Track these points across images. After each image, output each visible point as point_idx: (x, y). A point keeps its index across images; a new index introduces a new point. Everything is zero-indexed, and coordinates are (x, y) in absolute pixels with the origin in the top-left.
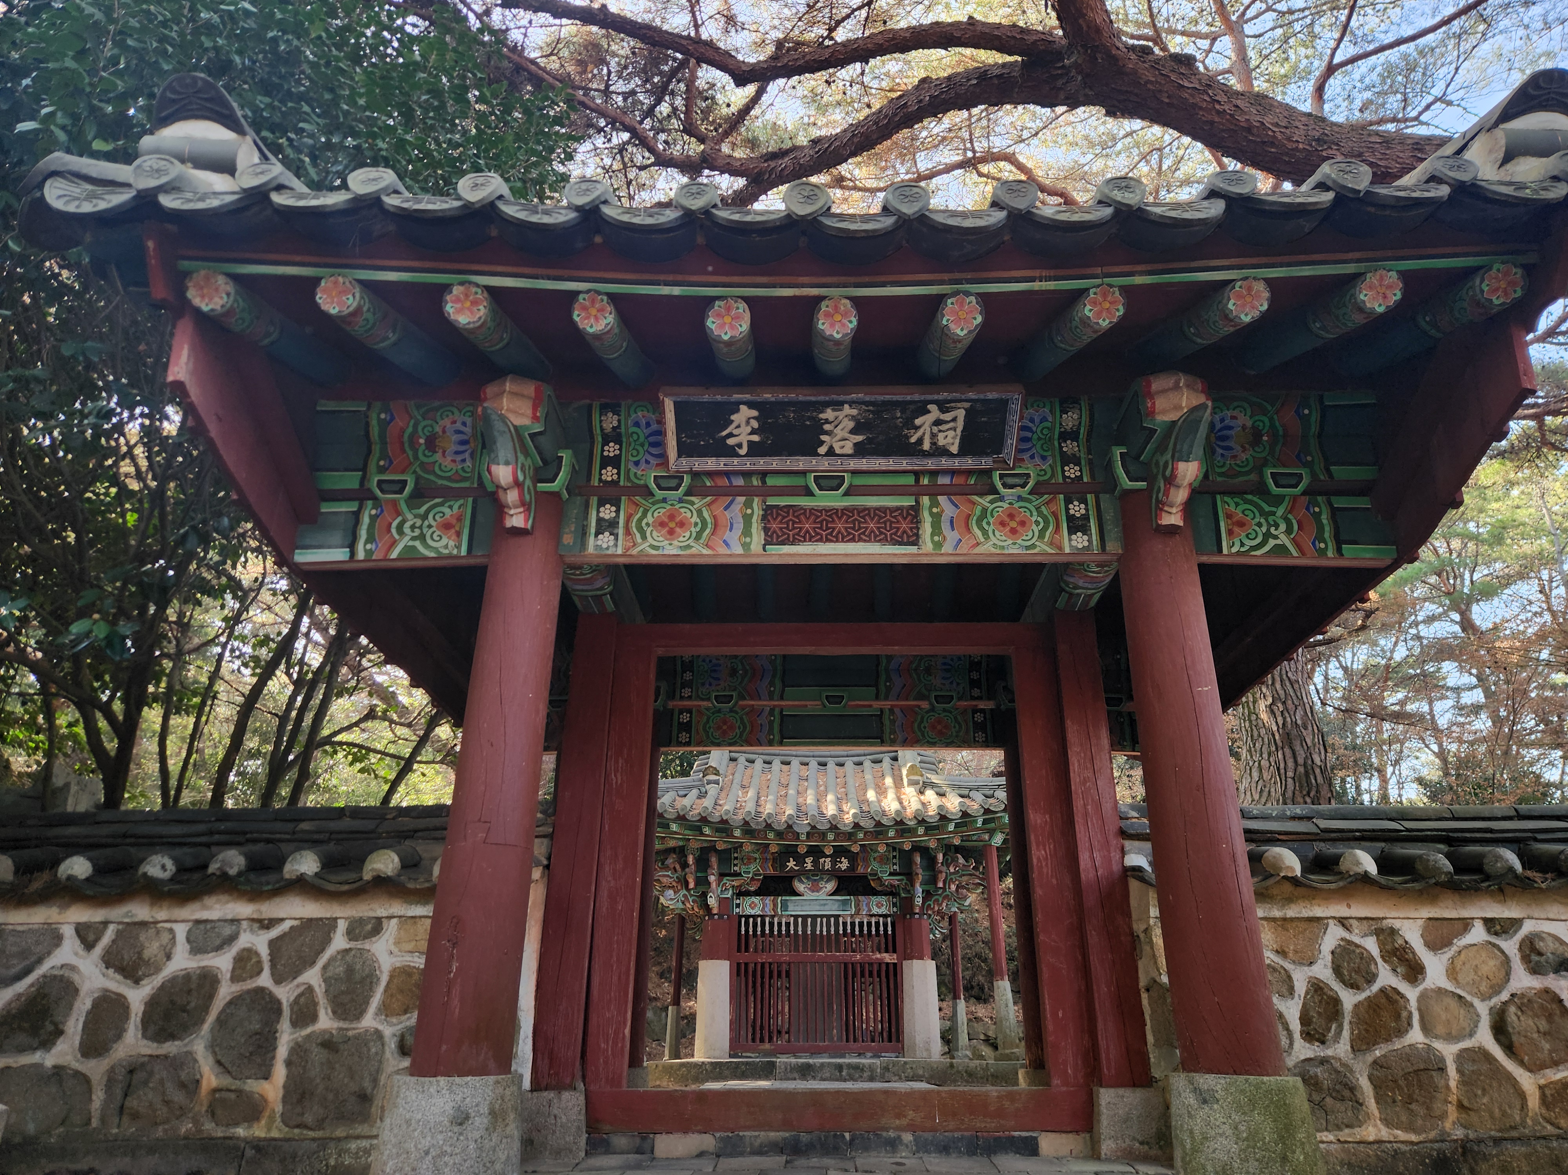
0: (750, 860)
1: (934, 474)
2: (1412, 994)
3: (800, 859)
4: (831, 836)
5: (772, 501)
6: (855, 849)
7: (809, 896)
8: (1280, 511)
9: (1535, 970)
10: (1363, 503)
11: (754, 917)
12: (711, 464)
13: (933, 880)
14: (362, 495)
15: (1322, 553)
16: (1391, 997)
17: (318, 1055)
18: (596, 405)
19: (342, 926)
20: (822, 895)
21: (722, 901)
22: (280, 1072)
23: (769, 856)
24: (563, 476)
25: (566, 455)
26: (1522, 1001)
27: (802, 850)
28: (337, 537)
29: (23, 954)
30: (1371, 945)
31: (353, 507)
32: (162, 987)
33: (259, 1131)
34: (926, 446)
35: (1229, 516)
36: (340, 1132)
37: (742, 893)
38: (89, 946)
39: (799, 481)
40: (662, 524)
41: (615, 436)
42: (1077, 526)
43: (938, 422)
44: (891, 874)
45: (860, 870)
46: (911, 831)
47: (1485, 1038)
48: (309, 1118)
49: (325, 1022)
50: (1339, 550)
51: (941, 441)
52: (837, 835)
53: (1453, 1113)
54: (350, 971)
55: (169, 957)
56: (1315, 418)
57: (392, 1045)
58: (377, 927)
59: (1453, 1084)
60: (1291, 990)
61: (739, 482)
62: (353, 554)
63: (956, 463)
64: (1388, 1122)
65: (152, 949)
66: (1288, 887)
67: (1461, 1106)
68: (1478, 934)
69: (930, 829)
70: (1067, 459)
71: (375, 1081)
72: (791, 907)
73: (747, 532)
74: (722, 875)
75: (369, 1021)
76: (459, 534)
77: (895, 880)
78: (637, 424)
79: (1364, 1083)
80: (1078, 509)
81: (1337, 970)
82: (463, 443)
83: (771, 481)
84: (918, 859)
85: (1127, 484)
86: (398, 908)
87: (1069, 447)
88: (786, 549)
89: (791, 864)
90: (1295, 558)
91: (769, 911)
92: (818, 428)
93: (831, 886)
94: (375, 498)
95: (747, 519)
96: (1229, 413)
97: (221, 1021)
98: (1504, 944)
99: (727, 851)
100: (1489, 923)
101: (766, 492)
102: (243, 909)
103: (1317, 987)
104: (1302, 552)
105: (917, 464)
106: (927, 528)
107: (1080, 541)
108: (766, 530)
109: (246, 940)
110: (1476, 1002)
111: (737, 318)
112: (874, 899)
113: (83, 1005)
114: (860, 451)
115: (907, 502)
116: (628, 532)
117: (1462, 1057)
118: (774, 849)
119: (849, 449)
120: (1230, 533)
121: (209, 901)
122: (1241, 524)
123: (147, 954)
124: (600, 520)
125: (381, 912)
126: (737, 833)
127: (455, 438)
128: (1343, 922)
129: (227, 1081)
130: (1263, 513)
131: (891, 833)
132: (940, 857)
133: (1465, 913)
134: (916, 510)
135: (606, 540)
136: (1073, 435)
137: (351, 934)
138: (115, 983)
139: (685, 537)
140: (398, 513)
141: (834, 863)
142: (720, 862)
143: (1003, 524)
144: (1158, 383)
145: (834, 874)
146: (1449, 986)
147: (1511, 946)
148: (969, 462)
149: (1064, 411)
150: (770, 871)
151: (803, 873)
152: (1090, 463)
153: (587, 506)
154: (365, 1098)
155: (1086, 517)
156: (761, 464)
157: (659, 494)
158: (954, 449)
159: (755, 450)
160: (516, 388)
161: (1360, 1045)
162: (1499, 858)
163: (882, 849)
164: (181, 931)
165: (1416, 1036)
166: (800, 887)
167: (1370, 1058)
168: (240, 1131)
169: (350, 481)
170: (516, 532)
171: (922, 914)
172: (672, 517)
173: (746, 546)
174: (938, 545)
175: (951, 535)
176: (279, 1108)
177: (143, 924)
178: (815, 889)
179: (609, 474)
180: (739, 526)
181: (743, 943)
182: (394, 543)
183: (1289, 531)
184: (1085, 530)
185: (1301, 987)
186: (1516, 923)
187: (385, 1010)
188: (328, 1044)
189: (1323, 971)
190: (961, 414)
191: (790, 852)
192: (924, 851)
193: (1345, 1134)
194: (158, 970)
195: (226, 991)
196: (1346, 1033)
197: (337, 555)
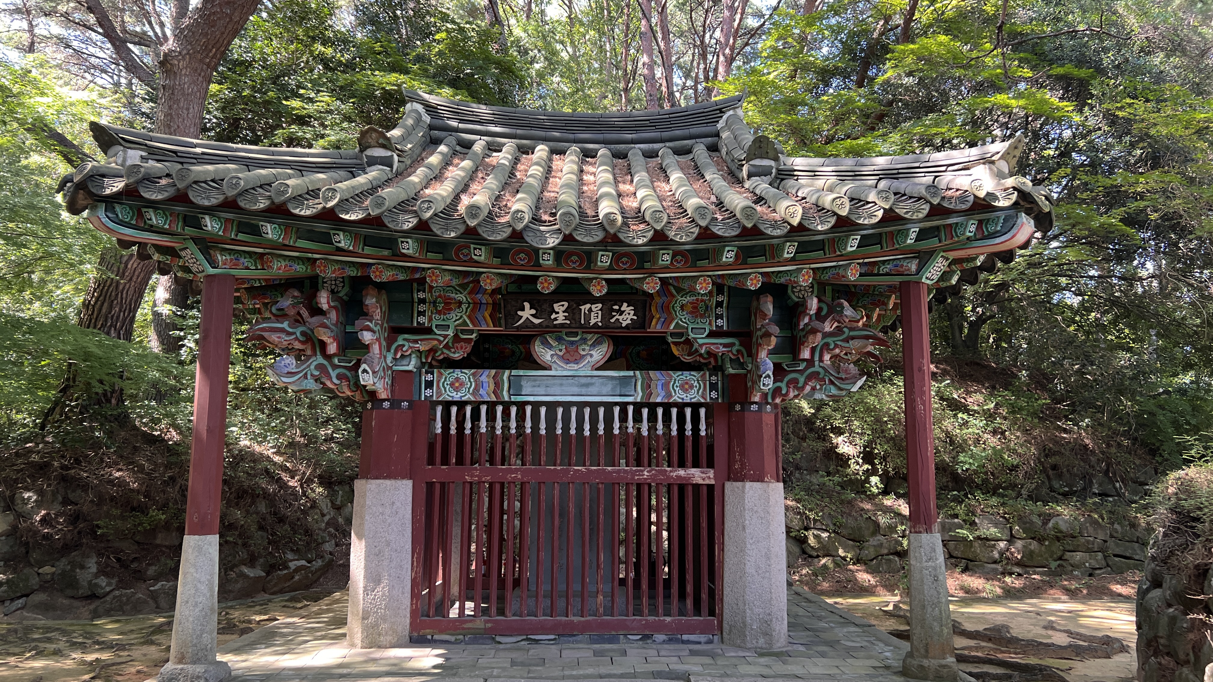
0: (449, 305)
4: (604, 259)
6: (651, 286)
7: (560, 369)
13: (795, 345)
23: (485, 299)
37: (435, 363)
44: (711, 335)
45: (656, 327)
46: (771, 251)
52: (617, 258)
69: (809, 247)
74: (395, 331)
77: (719, 345)
84: (769, 307)
89: (527, 313)
99: (398, 286)
112: (678, 376)
118: (489, 284)
126: (409, 247)
131: (728, 256)
132: (814, 304)
141: (607, 313)
142: (385, 305)
150: (488, 327)
163: (704, 287)
171: (764, 405)
178: (572, 357)
181: (439, 449)
191: (522, 290)
192: (784, 292)
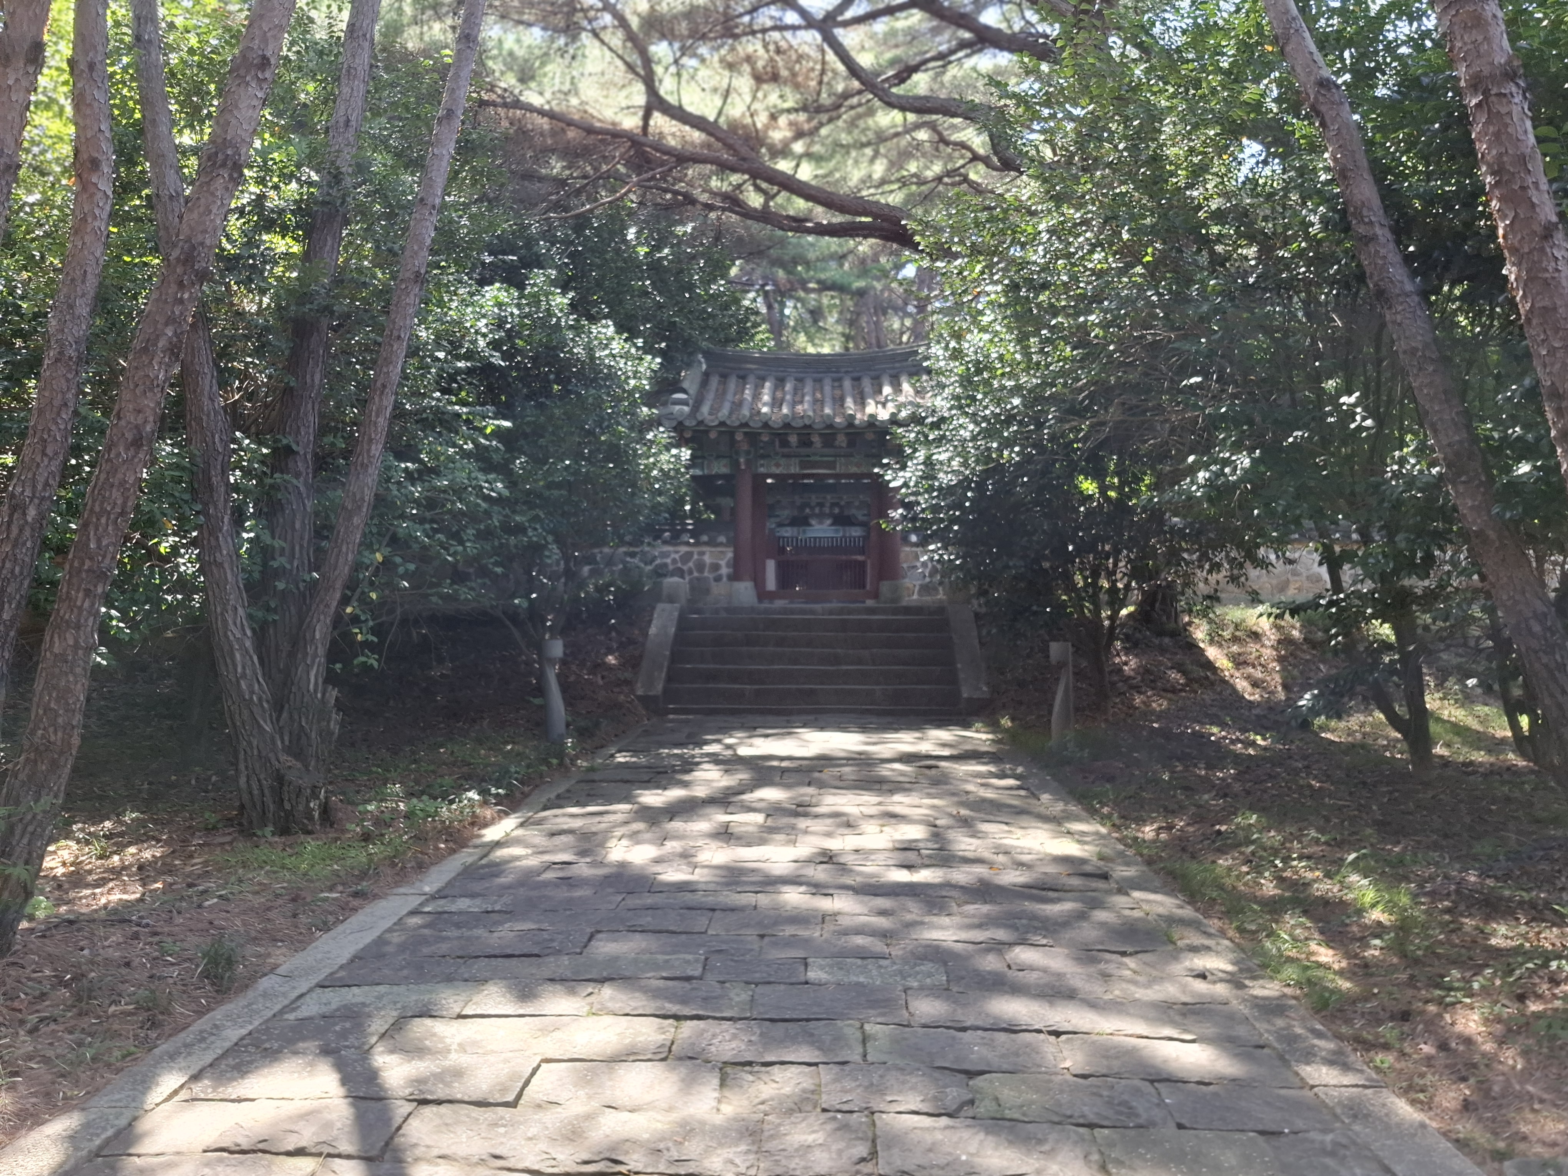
1: (840, 452)
3: (812, 508)
11: (788, 538)
12: (786, 450)
14: (703, 457)
17: (695, 581)
19: (696, 553)
20: (824, 526)
21: (771, 531)
24: (752, 455)
25: (752, 449)
27: (813, 504)
34: (838, 446)
36: (704, 597)
39: (807, 454)
40: (775, 465)
42: (873, 465)
43: (840, 441)
48: (696, 594)
51: (842, 445)
54: (700, 563)
55: (655, 559)
57: (712, 579)
58: (704, 553)
61: (793, 454)
62: (703, 473)
65: (650, 558)
70: (873, 447)
71: (710, 587)
72: (807, 532)
73: (795, 467)
76: (728, 468)
80: (874, 461)
82: (725, 443)
83: (801, 454)
86: (709, 548)
88: (805, 471)
91: (795, 534)
92: (812, 443)
93: (829, 522)
94: (706, 458)
101: (800, 457)
102: (671, 548)
105: (836, 450)
106: (838, 465)
108: (800, 466)
109: (673, 556)
114: (822, 447)
115: (834, 460)
119: (819, 447)
121: (662, 546)
124: (760, 464)
125: (705, 550)
139: (781, 469)
140: (713, 462)
145: (831, 515)
151: (814, 515)
152: (878, 448)
153: (757, 462)
154: (708, 590)
156: (798, 450)
157: (774, 460)
158: (845, 447)
159: (797, 447)
164: (657, 553)
166: (813, 522)
170: (743, 468)
173: (795, 470)
174: (840, 470)
177: (647, 552)
179: (762, 451)
180: (793, 465)
182: (713, 470)
187: (709, 572)
197: (699, 473)
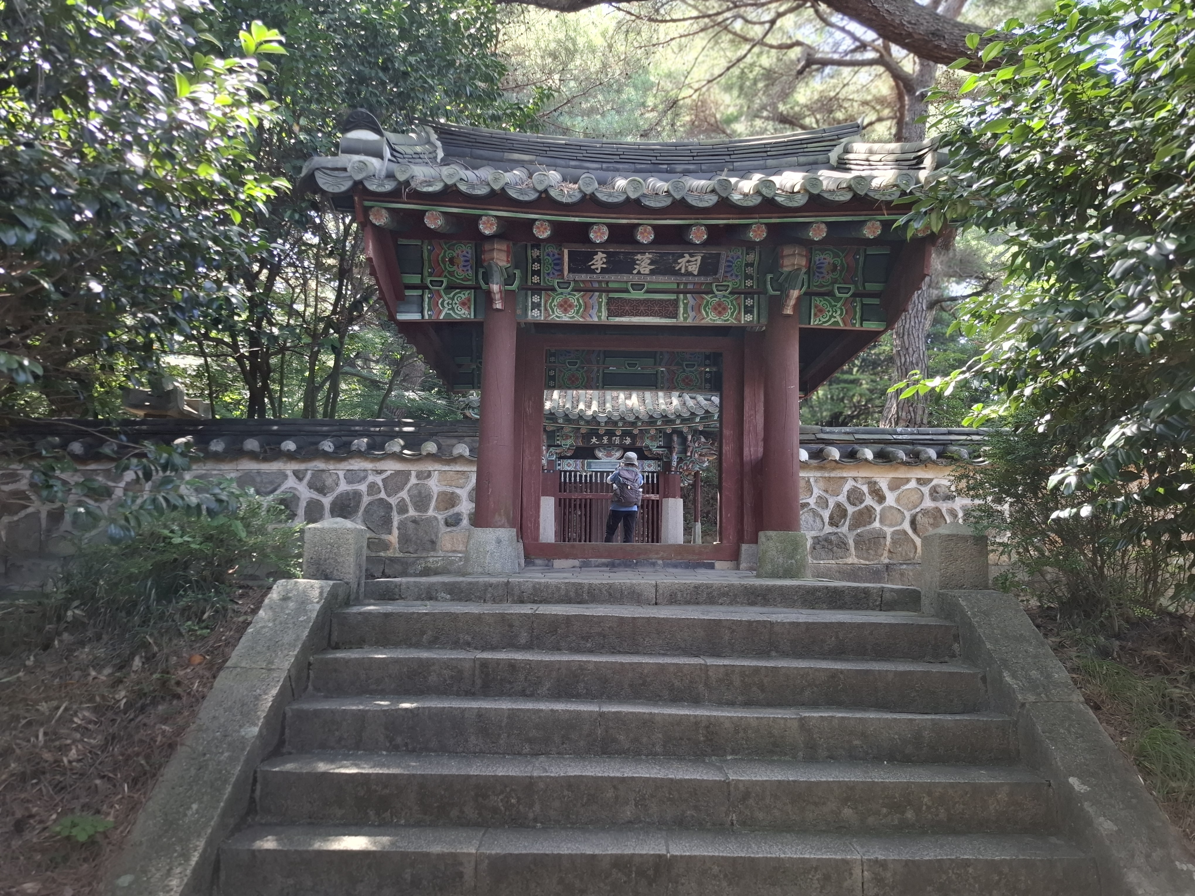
0: (567, 437)
1: (686, 284)
2: (878, 508)
3: (600, 437)
4: (620, 424)
5: (611, 295)
6: (636, 432)
8: (839, 305)
9: (934, 499)
10: (876, 301)
11: (570, 472)
12: (583, 277)
13: (685, 451)
14: (423, 287)
15: (854, 324)
16: (869, 510)
17: (411, 525)
18: (529, 245)
19: (413, 474)
20: (613, 459)
21: (550, 462)
22: (396, 532)
23: (580, 435)
24: (516, 283)
25: (518, 272)
26: (925, 512)
27: (601, 432)
28: (415, 308)
29: (271, 483)
30: (865, 489)
31: (418, 292)
32: (337, 497)
33: (390, 553)
34: (683, 271)
35: (816, 307)
36: (424, 555)
37: (561, 457)
38: (300, 479)
39: (623, 286)
40: (561, 306)
41: (538, 260)
42: (748, 310)
43: (688, 261)
44: (658, 447)
45: (638, 444)
46: (672, 422)
47: (906, 526)
48: (411, 550)
49: (412, 512)
50: (861, 325)
51: (690, 269)
52: (625, 423)
53: (886, 554)
54: (420, 493)
55: (337, 485)
56: (862, 260)
57: (442, 522)
58: (429, 475)
59: (888, 543)
60: (827, 506)
61: (596, 285)
62: (423, 316)
63: (696, 280)
64: (857, 557)
65: (329, 482)
66: (834, 464)
67: (890, 551)
68: (913, 484)
69: (684, 420)
70: (748, 277)
71: (437, 536)
72: (593, 466)
73: (600, 311)
74: (549, 446)
75: (431, 513)
76: (469, 308)
77: (660, 451)
78: (548, 255)
79: (851, 542)
80: (749, 302)
81: (848, 498)
82: (466, 261)
83: (611, 285)
84: (675, 438)
85: (771, 292)
86: (438, 467)
87: (749, 270)
88: (617, 319)
89: (594, 440)
90: (842, 326)
91: (579, 468)
92: (634, 262)
94: (428, 288)
95: (600, 304)
96: (822, 257)
97: (366, 511)
98: (922, 489)
99: (553, 432)
100: (919, 480)
101: (609, 291)
102: (368, 465)
103: (838, 505)
104: (845, 325)
105: (679, 279)
106: (681, 310)
107: (749, 318)
108: (608, 309)
109: (371, 478)
110: (906, 512)
111: (603, 233)
113: (303, 504)
114: (652, 272)
115: (673, 297)
116: (546, 309)
117: (894, 533)
118: (583, 431)
119: (647, 271)
120: (815, 315)
121: (352, 461)
122: (821, 311)
123: (327, 483)
124: (533, 303)
125: (430, 469)
126: (561, 421)
127: (462, 259)
128: (855, 479)
129: (373, 535)
130: (832, 306)
131: (659, 423)
132: (690, 437)
133: (908, 476)
134: (677, 301)
135: (536, 312)
136: (752, 265)
137: (418, 477)
138: (315, 496)
139: (572, 313)
140: (441, 297)
141: (621, 440)
142: (548, 438)
143: (715, 309)
144: (787, 251)
145: (621, 446)
146: (895, 505)
147: (926, 490)
148: (702, 279)
149: (748, 254)
150: (580, 444)
151: (601, 446)
152: (758, 279)
153: (526, 295)
154: (433, 542)
155: (752, 306)
156: (607, 277)
157: (560, 290)
158: (696, 273)
159: (603, 271)
160: (499, 247)
161: (851, 529)
162: (926, 453)
163: (653, 432)
164: (341, 474)
165: (877, 524)
166: (599, 454)
167: (855, 533)
168: (382, 554)
169: (415, 279)
170: (498, 310)
171: (676, 472)
172: (566, 302)
173: (599, 317)
174: (685, 319)
175: (692, 314)
176: (397, 546)
177: (323, 471)
178: (609, 455)
179: (536, 279)
180: (596, 307)
181: (563, 487)
182: (440, 312)
183: (841, 315)
184: (751, 312)
185: (831, 505)
186: (931, 480)
187: (437, 508)
188: (414, 521)
189: (842, 498)
190: (699, 258)
191: (593, 432)
192: (680, 433)
193: (840, 561)
194: (333, 490)
195: (366, 500)
196: (847, 523)
197: (415, 317)
